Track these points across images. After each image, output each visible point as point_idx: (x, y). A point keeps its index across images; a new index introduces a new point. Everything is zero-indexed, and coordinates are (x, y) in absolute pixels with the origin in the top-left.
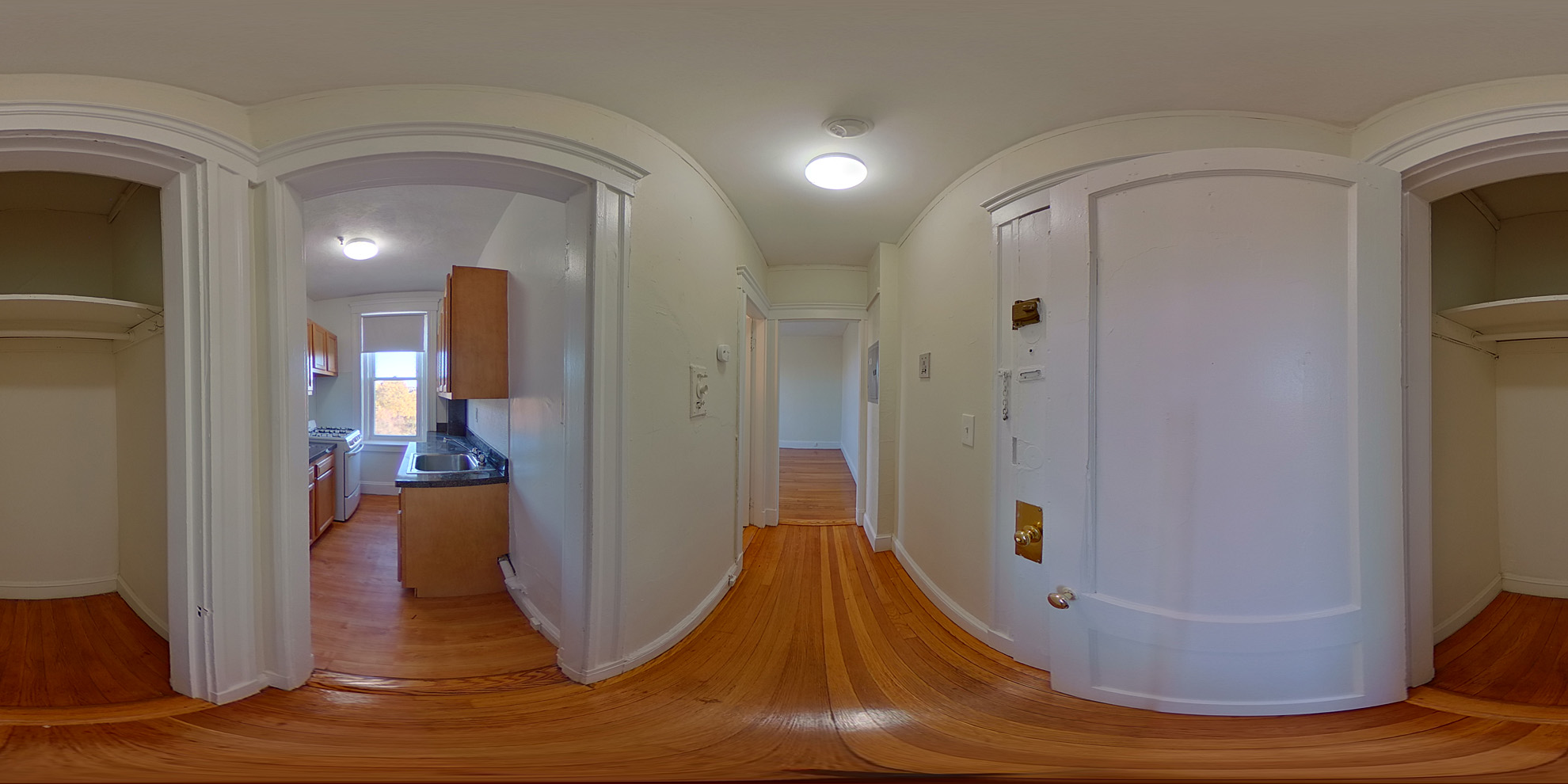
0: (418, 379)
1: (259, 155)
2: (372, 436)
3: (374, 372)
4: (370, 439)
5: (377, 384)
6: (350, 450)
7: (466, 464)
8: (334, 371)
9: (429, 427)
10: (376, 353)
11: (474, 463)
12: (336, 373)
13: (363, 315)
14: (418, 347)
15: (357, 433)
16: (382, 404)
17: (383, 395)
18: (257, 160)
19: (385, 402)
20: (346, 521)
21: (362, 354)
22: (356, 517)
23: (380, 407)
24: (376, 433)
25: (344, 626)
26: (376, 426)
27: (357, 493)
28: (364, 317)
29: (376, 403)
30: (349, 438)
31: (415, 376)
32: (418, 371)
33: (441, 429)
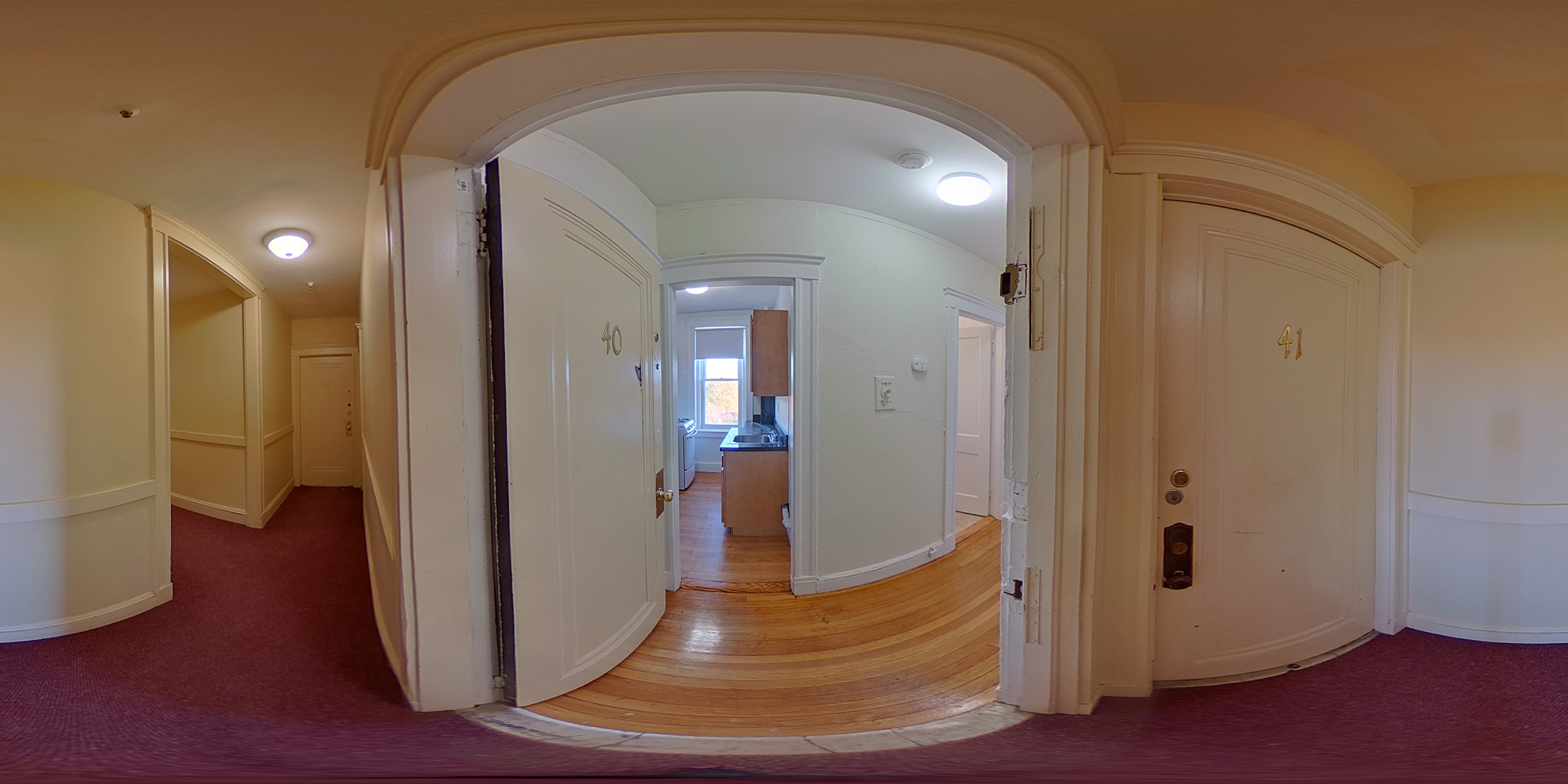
0: (739, 380)
1: (662, 264)
2: (703, 425)
3: (704, 374)
4: (701, 428)
5: (707, 384)
6: (687, 434)
7: (768, 440)
9: (747, 417)
10: (706, 359)
11: (772, 440)
13: (696, 328)
14: (738, 355)
15: (692, 422)
16: (711, 400)
17: (712, 392)
18: (661, 266)
19: (714, 398)
20: (686, 490)
21: (696, 360)
22: (692, 487)
23: (709, 403)
24: (706, 423)
25: (691, 553)
26: (706, 419)
27: (693, 469)
28: (697, 330)
29: (706, 400)
30: (686, 425)
31: (737, 378)
32: (739, 374)
33: (756, 418)
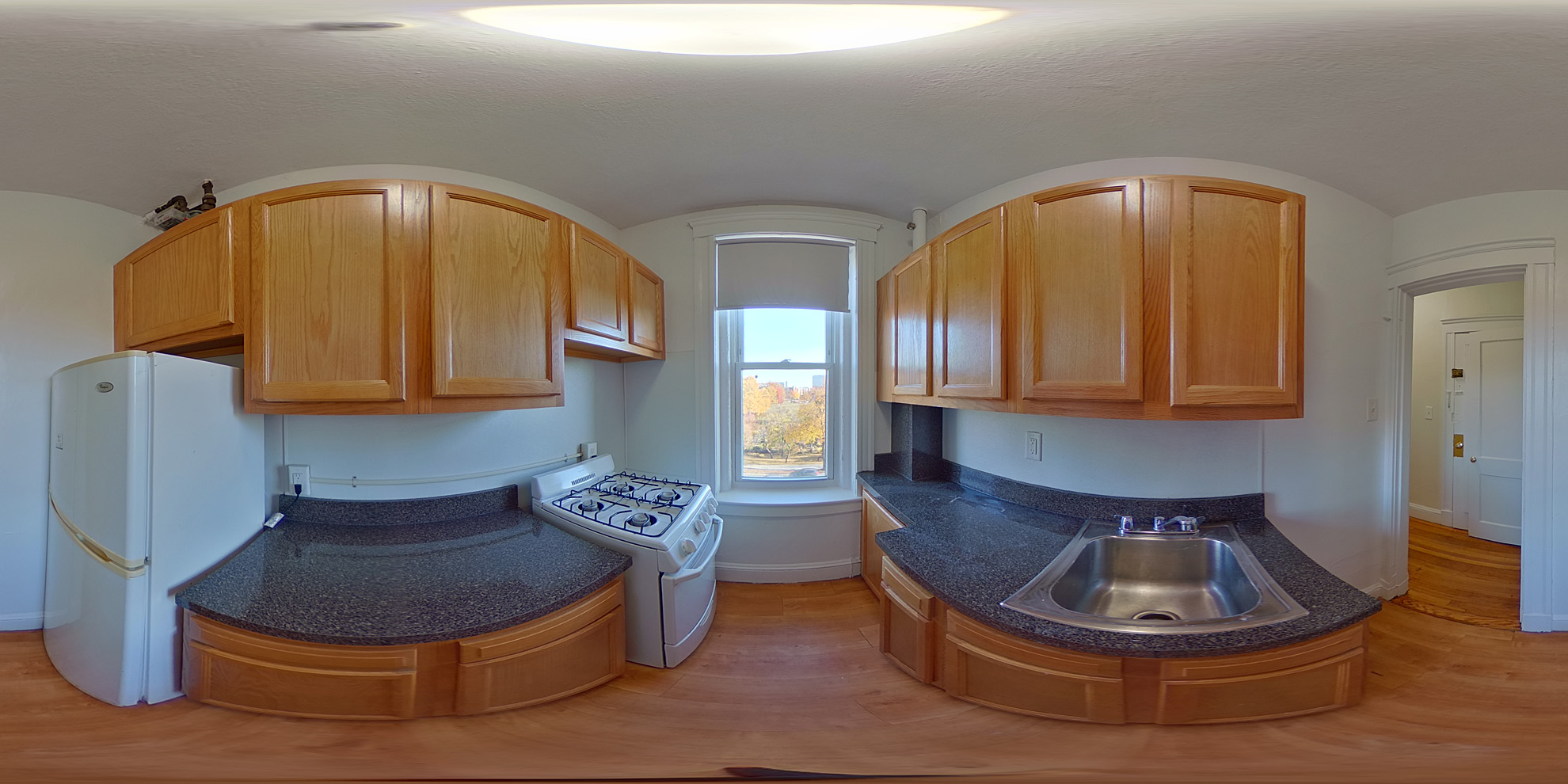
0: (827, 366)
2: (739, 483)
3: (740, 352)
4: (733, 490)
5: (745, 374)
8: (653, 346)
9: (857, 461)
10: (745, 310)
12: (660, 353)
13: (717, 239)
14: (834, 301)
17: (758, 399)
21: (717, 313)
28: (722, 244)
31: (822, 359)
32: (831, 350)
